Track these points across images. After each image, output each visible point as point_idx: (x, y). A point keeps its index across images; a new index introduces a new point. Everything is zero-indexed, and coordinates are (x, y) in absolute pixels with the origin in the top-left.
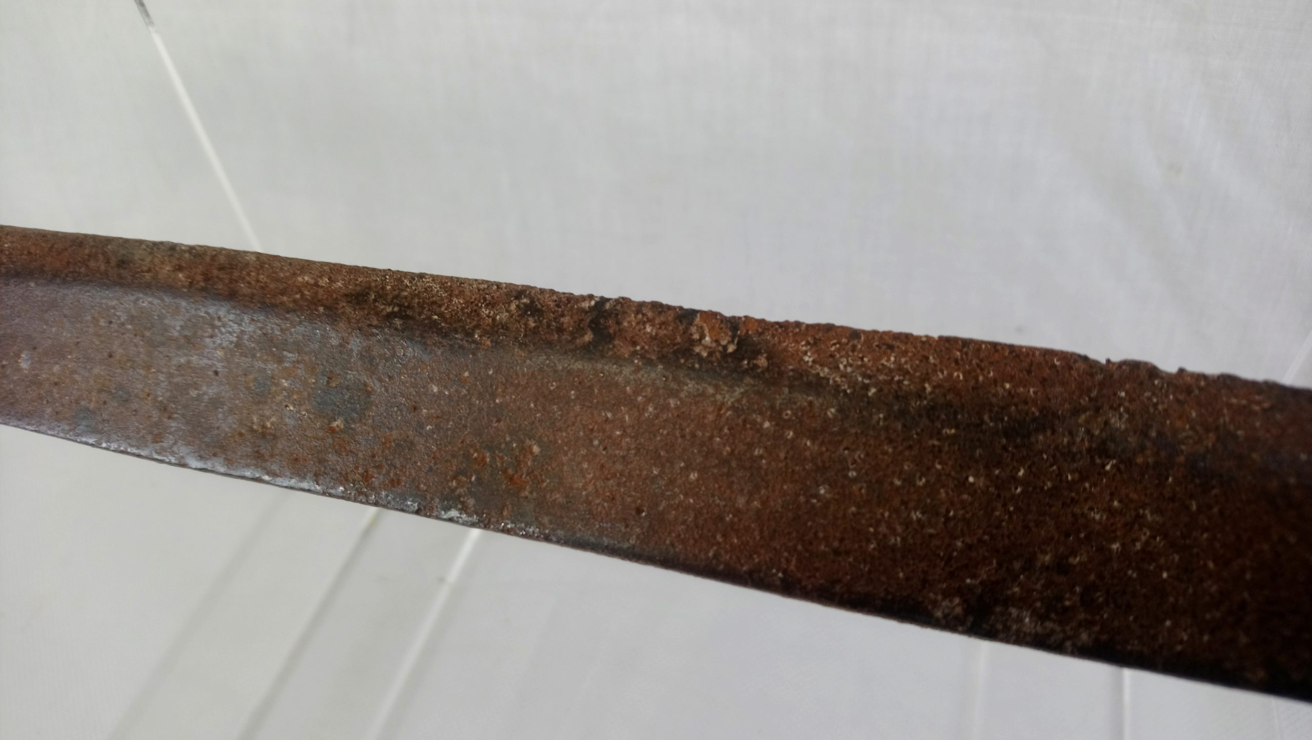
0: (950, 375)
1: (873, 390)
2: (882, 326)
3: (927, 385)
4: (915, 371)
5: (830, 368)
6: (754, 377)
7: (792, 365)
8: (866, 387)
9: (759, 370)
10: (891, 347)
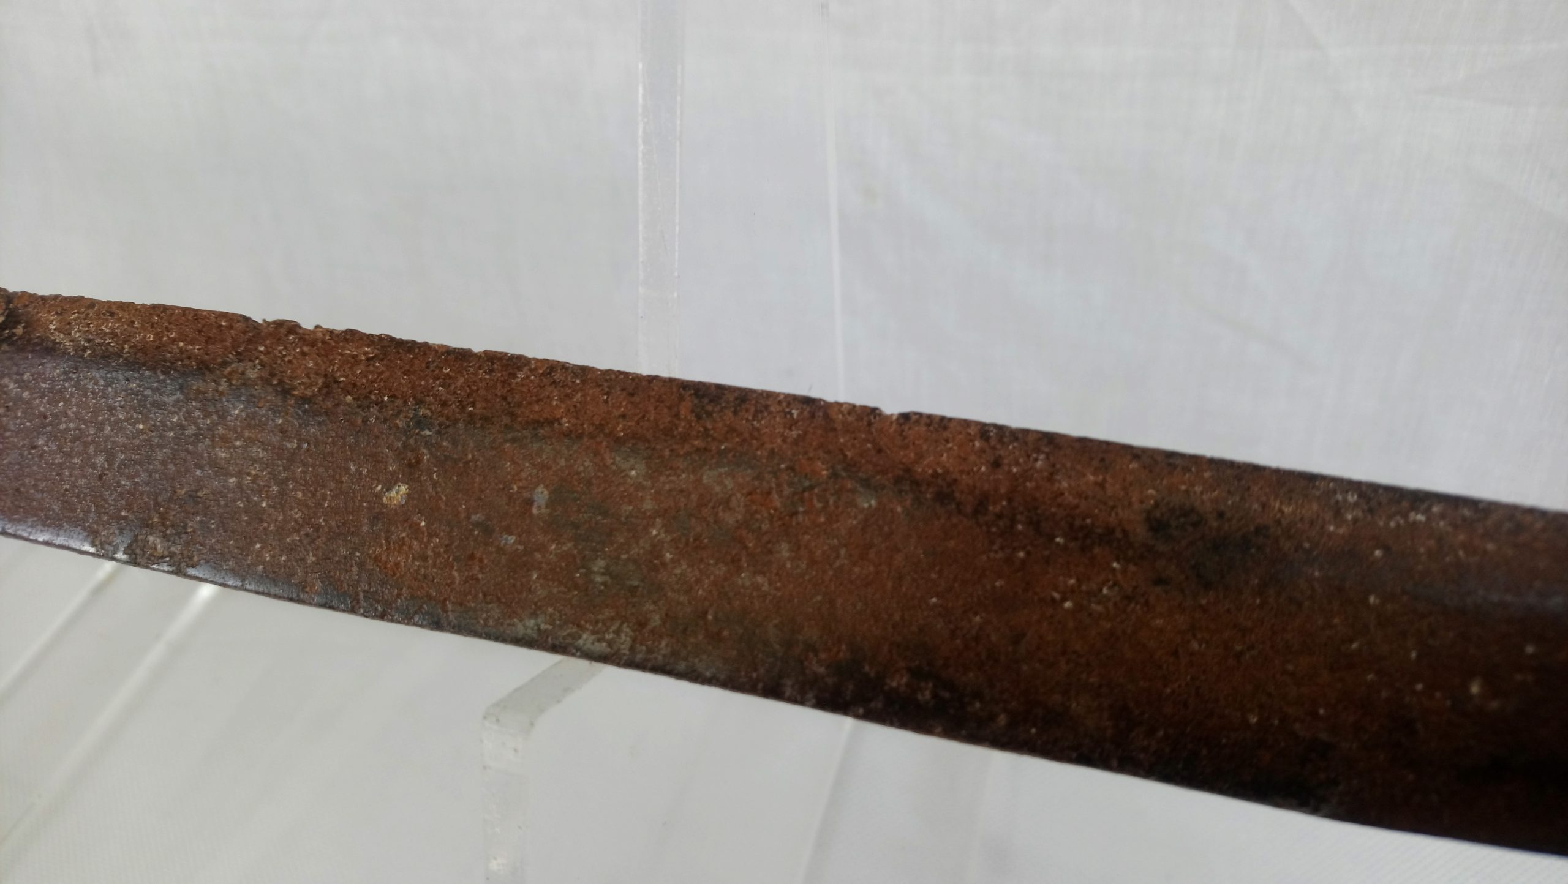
0: (145, 337)
1: (89, 352)
2: (115, 298)
3: (126, 346)
4: (122, 335)
5: (65, 334)
6: (9, 345)
7: (39, 332)
8: (84, 349)
9: (15, 338)
10: (112, 314)
